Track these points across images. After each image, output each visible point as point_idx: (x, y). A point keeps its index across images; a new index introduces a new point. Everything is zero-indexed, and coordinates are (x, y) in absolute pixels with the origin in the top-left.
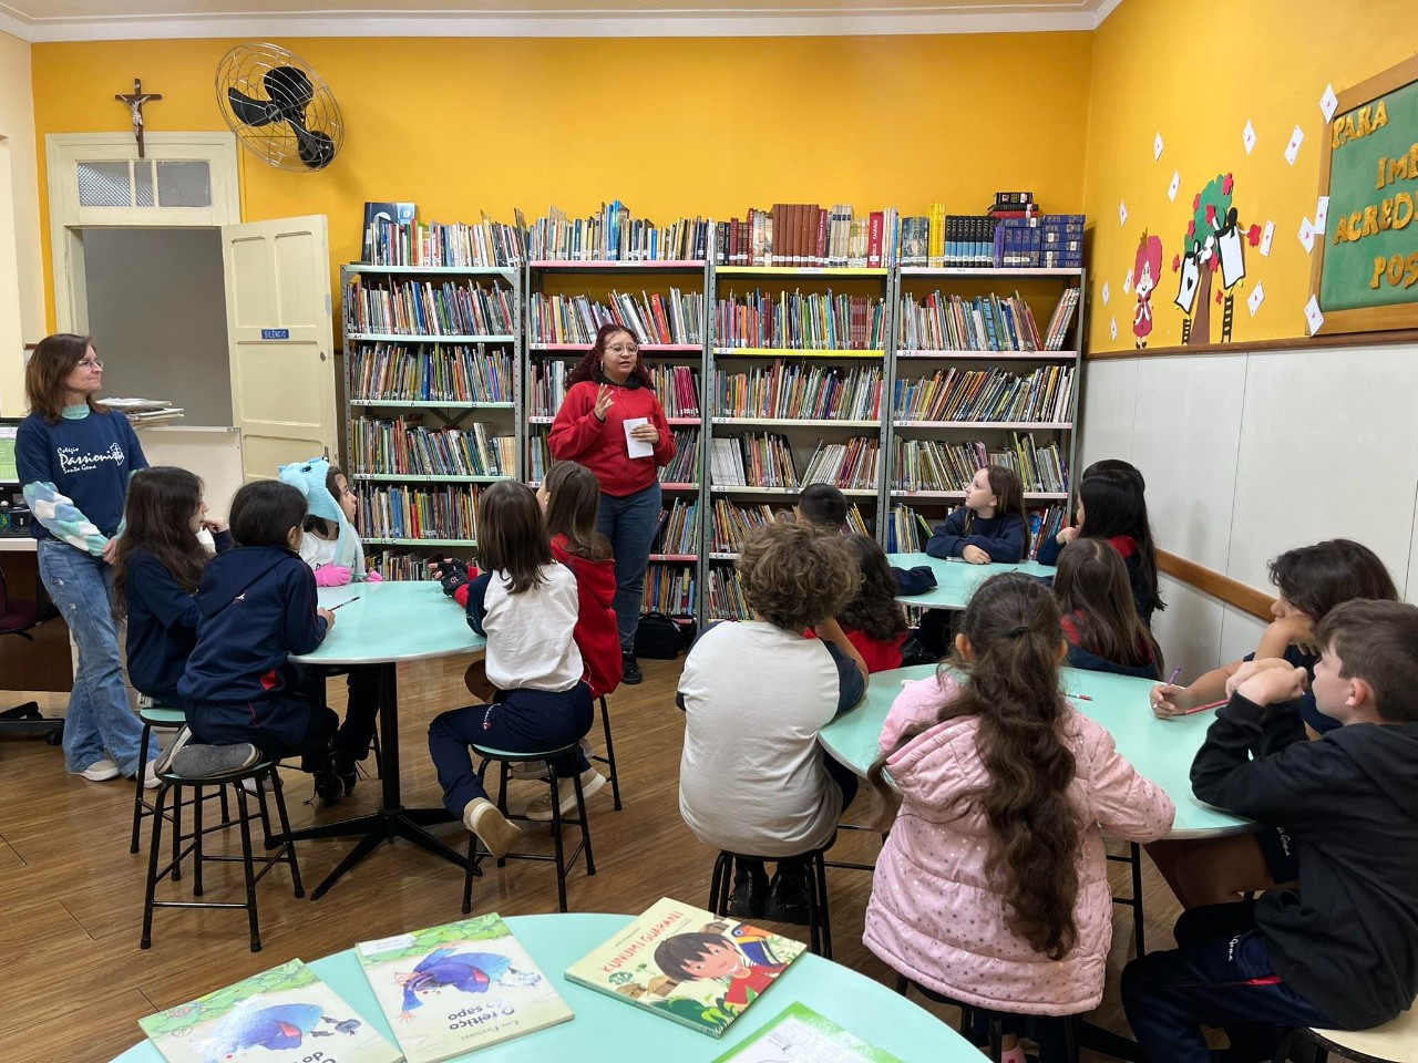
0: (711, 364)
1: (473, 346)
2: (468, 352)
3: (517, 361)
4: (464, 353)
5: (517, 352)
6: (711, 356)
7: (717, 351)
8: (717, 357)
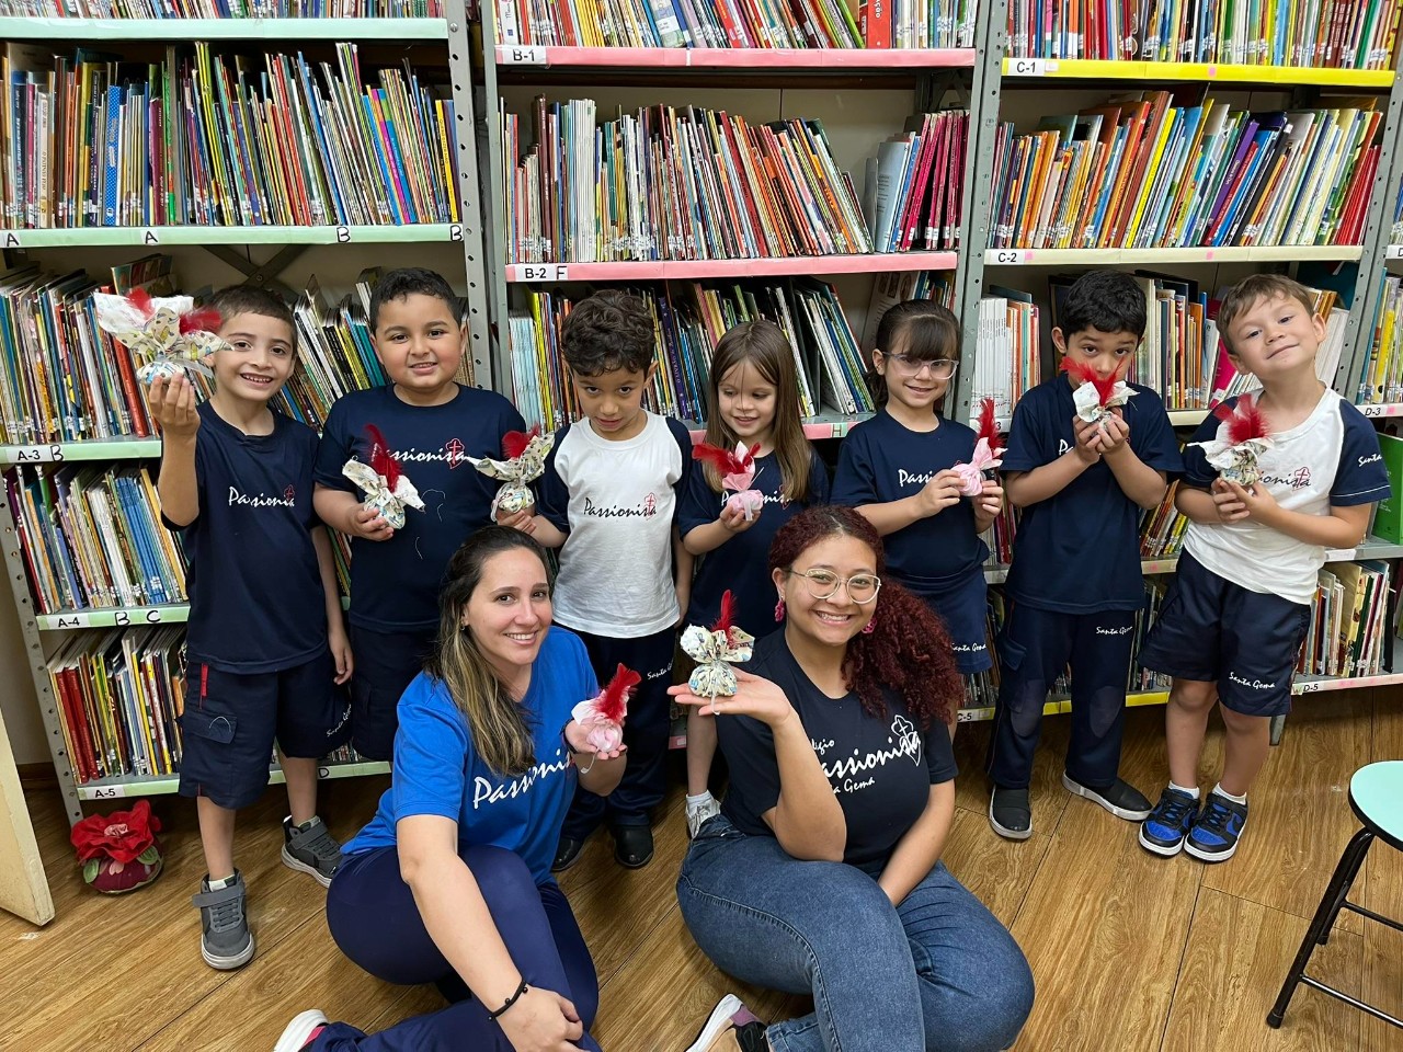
0: (992, 105)
1: (319, 51)
2: (305, 71)
3: (462, 100)
4: (294, 73)
5: (460, 72)
6: (994, 84)
7: (1011, 67)
8: (1009, 84)
